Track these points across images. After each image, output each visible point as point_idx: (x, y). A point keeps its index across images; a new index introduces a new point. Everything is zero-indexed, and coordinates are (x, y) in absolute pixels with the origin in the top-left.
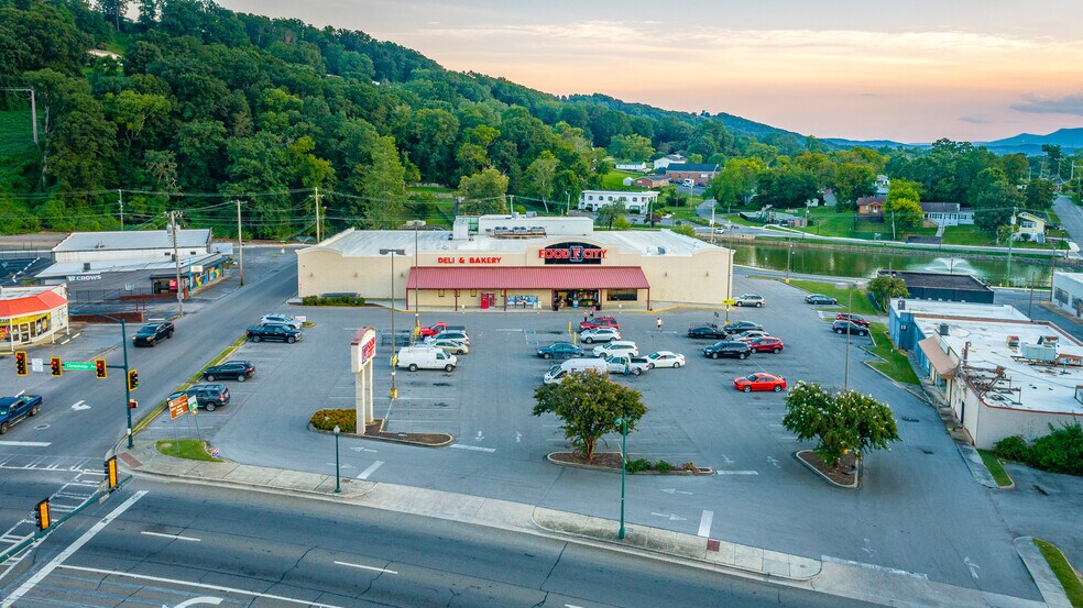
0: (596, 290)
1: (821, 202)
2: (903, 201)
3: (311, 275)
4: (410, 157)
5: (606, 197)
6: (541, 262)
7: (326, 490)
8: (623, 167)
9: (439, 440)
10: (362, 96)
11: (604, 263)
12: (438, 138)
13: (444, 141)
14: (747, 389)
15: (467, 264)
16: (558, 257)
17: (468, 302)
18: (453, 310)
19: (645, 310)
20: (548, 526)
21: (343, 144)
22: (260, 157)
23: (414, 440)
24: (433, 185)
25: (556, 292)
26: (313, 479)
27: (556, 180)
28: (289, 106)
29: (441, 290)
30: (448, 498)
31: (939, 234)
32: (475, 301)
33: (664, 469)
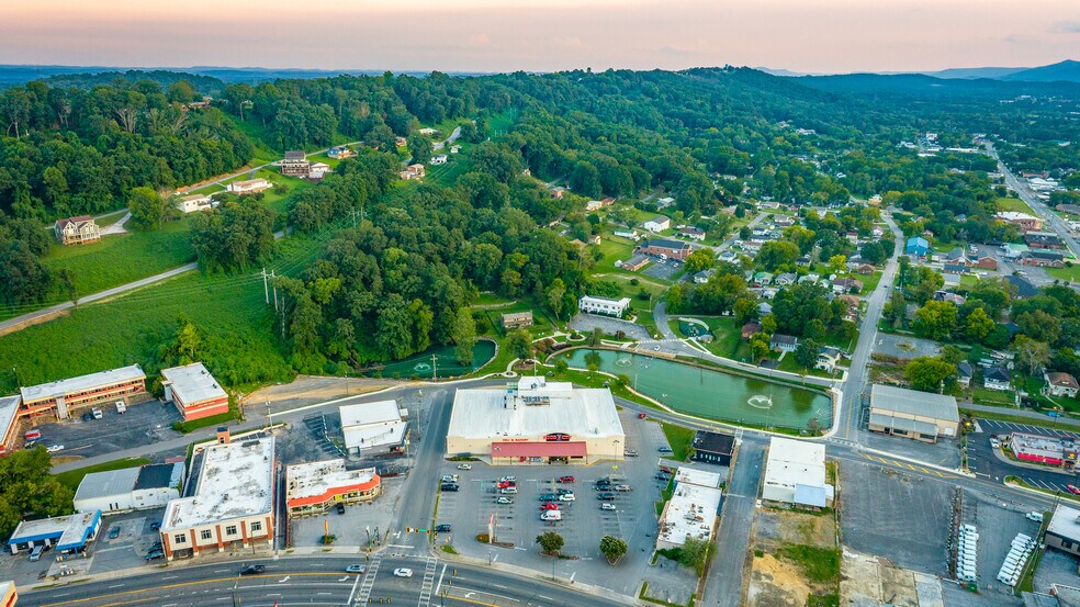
1: (731, 314)
2: (758, 342)
3: (453, 446)
4: (473, 282)
5: (595, 303)
6: (545, 441)
7: (487, 564)
8: (619, 234)
9: (512, 545)
11: (570, 441)
12: (490, 265)
13: (493, 267)
15: (515, 441)
16: (552, 439)
18: (509, 464)
19: (585, 464)
20: (539, 576)
22: (396, 318)
24: (487, 292)
26: (484, 560)
27: (563, 300)
28: (401, 260)
29: (505, 454)
31: (780, 359)
32: (518, 459)
33: (568, 558)
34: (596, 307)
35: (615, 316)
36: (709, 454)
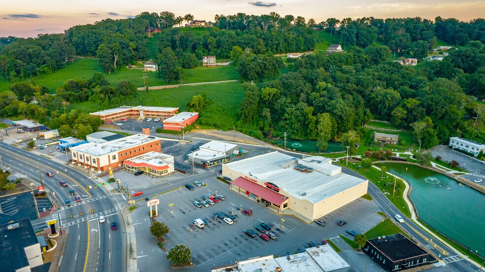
4: (371, 112)
6: (265, 186)
11: (279, 193)
15: (250, 180)
16: (269, 186)
18: (239, 192)
19: (277, 212)
32: (245, 191)
34: (459, 145)
35: (472, 155)
36: (378, 252)
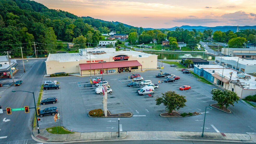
0: (129, 67)
1: (153, 42)
2: (174, 42)
3: (50, 68)
5: (104, 42)
6: (113, 61)
7: (114, 137)
9: (128, 115)
10: (36, 16)
11: (129, 60)
12: (60, 27)
13: (61, 28)
14: (183, 90)
15: (95, 62)
16: (118, 59)
17: (97, 72)
18: (94, 75)
19: (141, 71)
20: (182, 137)
21: (35, 29)
22: (12, 33)
23: (123, 116)
24: (59, 40)
25: (118, 68)
26: (108, 134)
27: (93, 38)
28: (15, 18)
29: (90, 70)
30: (150, 133)
31: (180, 49)
32: (99, 72)
33: (190, 115)
34: (104, 43)
36: (198, 63)
